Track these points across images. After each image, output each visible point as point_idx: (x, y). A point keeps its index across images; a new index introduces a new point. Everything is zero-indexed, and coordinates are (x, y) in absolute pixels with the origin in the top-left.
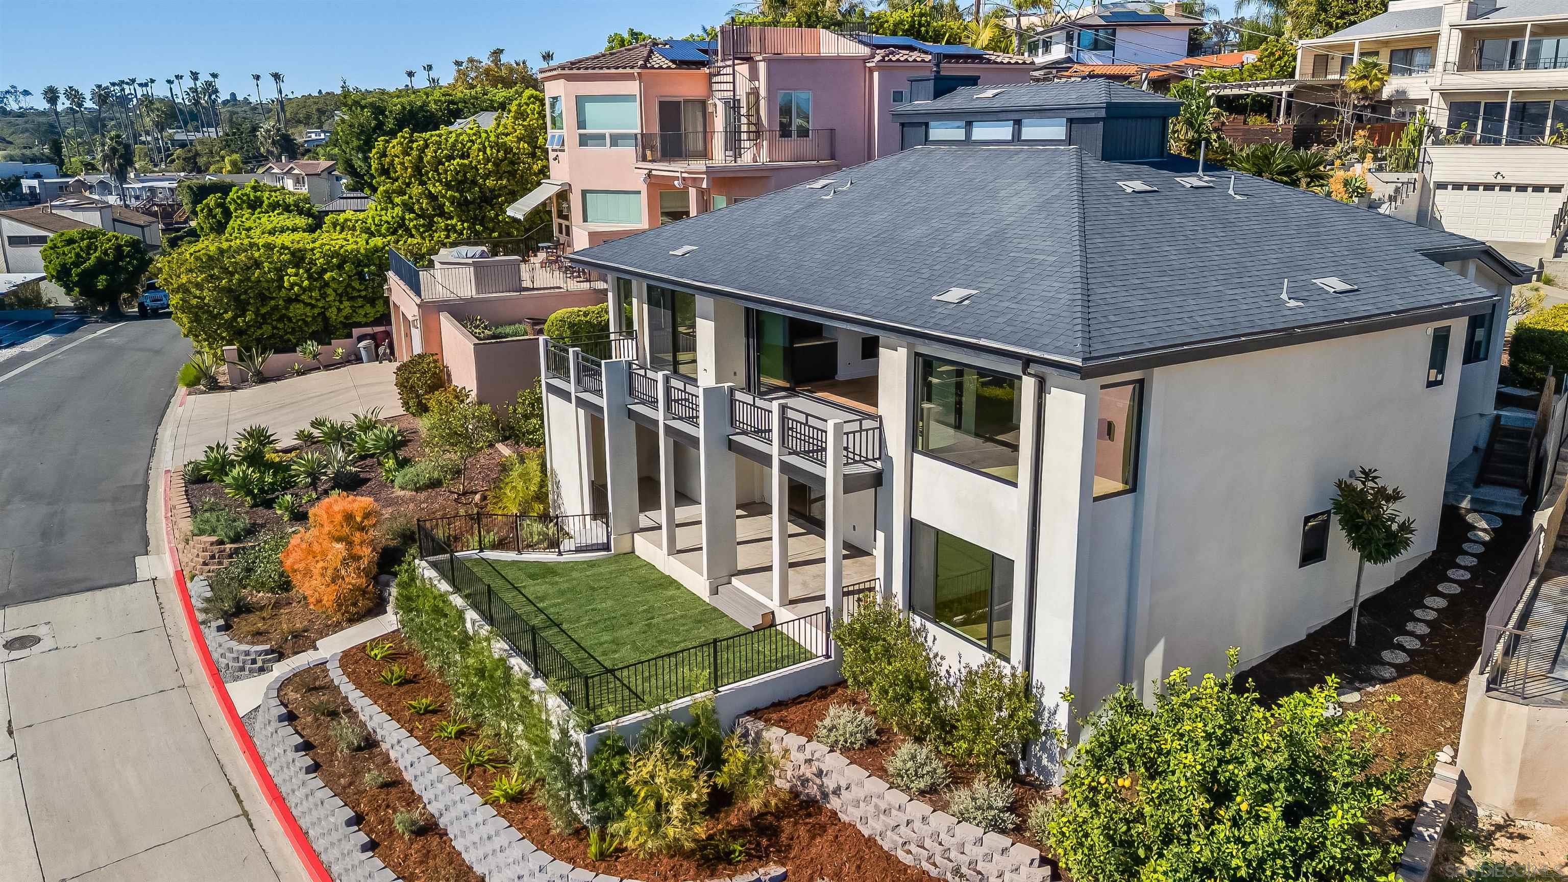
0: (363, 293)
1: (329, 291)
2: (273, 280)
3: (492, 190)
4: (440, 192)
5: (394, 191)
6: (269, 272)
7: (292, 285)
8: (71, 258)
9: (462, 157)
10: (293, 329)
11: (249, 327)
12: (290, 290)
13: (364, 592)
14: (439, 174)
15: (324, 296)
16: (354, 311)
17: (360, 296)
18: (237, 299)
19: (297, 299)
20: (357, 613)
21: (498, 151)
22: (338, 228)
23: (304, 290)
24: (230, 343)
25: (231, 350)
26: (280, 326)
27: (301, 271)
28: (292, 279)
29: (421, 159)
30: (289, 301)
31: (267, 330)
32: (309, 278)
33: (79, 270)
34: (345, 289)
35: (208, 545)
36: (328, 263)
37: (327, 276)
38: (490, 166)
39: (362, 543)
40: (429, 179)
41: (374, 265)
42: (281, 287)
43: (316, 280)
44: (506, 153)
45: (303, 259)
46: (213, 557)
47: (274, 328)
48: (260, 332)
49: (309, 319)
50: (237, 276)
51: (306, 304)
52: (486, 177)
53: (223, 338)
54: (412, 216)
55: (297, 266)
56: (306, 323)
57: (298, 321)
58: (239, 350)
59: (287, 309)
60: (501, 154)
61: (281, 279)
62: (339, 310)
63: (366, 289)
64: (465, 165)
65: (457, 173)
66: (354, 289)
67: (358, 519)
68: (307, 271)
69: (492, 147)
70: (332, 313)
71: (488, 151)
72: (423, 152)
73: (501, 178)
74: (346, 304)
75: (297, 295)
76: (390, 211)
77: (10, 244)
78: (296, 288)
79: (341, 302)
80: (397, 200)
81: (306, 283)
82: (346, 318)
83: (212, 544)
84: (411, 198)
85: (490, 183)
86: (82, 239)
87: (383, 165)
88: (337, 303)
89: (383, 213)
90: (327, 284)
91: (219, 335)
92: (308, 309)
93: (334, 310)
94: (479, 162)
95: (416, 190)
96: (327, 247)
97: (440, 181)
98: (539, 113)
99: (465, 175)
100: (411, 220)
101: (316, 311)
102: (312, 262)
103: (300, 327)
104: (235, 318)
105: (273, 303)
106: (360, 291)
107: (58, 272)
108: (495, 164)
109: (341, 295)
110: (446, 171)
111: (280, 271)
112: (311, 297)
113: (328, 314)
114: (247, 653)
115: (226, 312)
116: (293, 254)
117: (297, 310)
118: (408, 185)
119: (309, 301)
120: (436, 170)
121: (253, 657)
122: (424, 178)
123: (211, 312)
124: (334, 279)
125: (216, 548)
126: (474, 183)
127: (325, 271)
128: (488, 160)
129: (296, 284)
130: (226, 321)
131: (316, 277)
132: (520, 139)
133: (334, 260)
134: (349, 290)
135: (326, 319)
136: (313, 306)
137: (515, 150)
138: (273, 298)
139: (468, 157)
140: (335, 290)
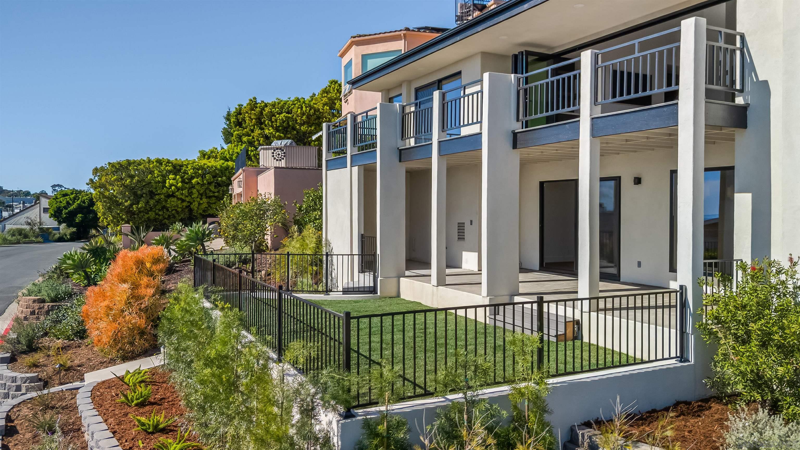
0: (216, 194)
1: (194, 191)
2: (159, 182)
3: (305, 133)
4: (272, 133)
5: (243, 135)
6: (157, 177)
7: (171, 185)
8: (64, 204)
9: (288, 113)
10: (169, 216)
11: (140, 212)
12: (169, 189)
13: (142, 333)
14: (272, 122)
15: (190, 194)
16: (209, 206)
17: (214, 196)
18: (135, 194)
19: (173, 195)
20: (133, 352)
21: (310, 110)
22: (206, 157)
23: (178, 189)
24: (128, 222)
25: (126, 228)
26: (161, 213)
27: (178, 177)
28: (171, 181)
29: (261, 113)
30: (169, 196)
31: (152, 215)
32: (182, 182)
33: (67, 211)
34: (205, 191)
35: (31, 302)
36: (195, 173)
37: (194, 181)
38: (304, 117)
39: (147, 286)
40: (266, 126)
41: (225, 176)
42: (164, 186)
43: (187, 183)
44: (315, 111)
45: (179, 170)
46: (33, 313)
47: (156, 214)
48: (147, 216)
49: (179, 210)
50: (136, 178)
51: (178, 199)
52: (301, 125)
53: (123, 220)
54: (253, 148)
55: (175, 174)
56: (177, 212)
57: (172, 210)
58: (132, 227)
59: (166, 201)
60: (312, 111)
61: (164, 182)
62: (200, 204)
63: (218, 192)
64: (289, 117)
65: (284, 122)
66: (211, 191)
67: (148, 265)
68: (182, 177)
69: (306, 107)
70: (195, 206)
71: (304, 109)
72: (264, 109)
73: (311, 126)
74: (205, 200)
75: (173, 193)
76: (239, 146)
77: (44, 212)
78: (173, 188)
79: (201, 199)
80: (245, 139)
81: (180, 184)
82: (204, 211)
83: (34, 301)
84: (253, 138)
85: (303, 128)
86: (72, 194)
87: (238, 120)
88: (198, 200)
89: (236, 148)
90: (193, 187)
91: (121, 217)
92: (180, 202)
93: (196, 203)
94: (298, 116)
95: (257, 132)
96: (197, 164)
97: (272, 126)
98: (338, 90)
99: (288, 123)
100: (252, 151)
101: (185, 204)
102: (185, 172)
103: (173, 215)
104: (131, 205)
105: (157, 197)
106: (214, 192)
107: (55, 212)
108: (307, 117)
109: (201, 195)
110: (276, 121)
111: (164, 177)
112: (182, 194)
113: (192, 206)
114: (14, 380)
115: (126, 201)
116: (174, 166)
117: (173, 202)
118: (252, 131)
119: (181, 196)
120: (270, 120)
121: (19, 383)
122: (263, 126)
123: (118, 201)
124: (198, 183)
125: (36, 306)
126: (294, 129)
127: (192, 178)
128: (303, 114)
129: (173, 185)
130: (126, 207)
131: (186, 181)
132: (324, 105)
133: (200, 172)
134: (208, 192)
135: (191, 210)
136: (183, 201)
137: (321, 110)
138: (159, 194)
139: (291, 113)
140: (198, 191)
